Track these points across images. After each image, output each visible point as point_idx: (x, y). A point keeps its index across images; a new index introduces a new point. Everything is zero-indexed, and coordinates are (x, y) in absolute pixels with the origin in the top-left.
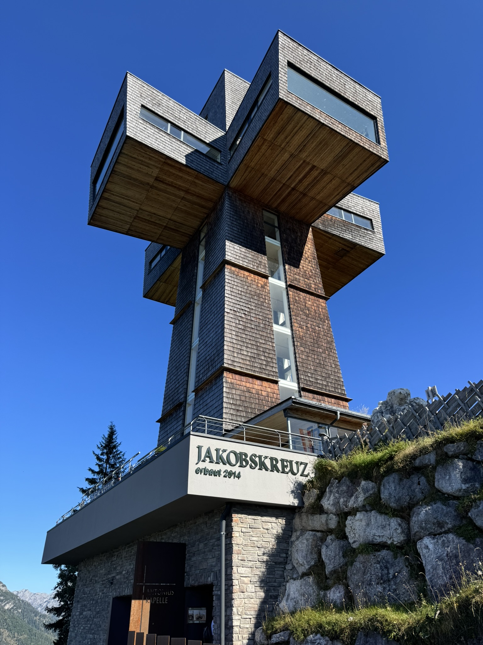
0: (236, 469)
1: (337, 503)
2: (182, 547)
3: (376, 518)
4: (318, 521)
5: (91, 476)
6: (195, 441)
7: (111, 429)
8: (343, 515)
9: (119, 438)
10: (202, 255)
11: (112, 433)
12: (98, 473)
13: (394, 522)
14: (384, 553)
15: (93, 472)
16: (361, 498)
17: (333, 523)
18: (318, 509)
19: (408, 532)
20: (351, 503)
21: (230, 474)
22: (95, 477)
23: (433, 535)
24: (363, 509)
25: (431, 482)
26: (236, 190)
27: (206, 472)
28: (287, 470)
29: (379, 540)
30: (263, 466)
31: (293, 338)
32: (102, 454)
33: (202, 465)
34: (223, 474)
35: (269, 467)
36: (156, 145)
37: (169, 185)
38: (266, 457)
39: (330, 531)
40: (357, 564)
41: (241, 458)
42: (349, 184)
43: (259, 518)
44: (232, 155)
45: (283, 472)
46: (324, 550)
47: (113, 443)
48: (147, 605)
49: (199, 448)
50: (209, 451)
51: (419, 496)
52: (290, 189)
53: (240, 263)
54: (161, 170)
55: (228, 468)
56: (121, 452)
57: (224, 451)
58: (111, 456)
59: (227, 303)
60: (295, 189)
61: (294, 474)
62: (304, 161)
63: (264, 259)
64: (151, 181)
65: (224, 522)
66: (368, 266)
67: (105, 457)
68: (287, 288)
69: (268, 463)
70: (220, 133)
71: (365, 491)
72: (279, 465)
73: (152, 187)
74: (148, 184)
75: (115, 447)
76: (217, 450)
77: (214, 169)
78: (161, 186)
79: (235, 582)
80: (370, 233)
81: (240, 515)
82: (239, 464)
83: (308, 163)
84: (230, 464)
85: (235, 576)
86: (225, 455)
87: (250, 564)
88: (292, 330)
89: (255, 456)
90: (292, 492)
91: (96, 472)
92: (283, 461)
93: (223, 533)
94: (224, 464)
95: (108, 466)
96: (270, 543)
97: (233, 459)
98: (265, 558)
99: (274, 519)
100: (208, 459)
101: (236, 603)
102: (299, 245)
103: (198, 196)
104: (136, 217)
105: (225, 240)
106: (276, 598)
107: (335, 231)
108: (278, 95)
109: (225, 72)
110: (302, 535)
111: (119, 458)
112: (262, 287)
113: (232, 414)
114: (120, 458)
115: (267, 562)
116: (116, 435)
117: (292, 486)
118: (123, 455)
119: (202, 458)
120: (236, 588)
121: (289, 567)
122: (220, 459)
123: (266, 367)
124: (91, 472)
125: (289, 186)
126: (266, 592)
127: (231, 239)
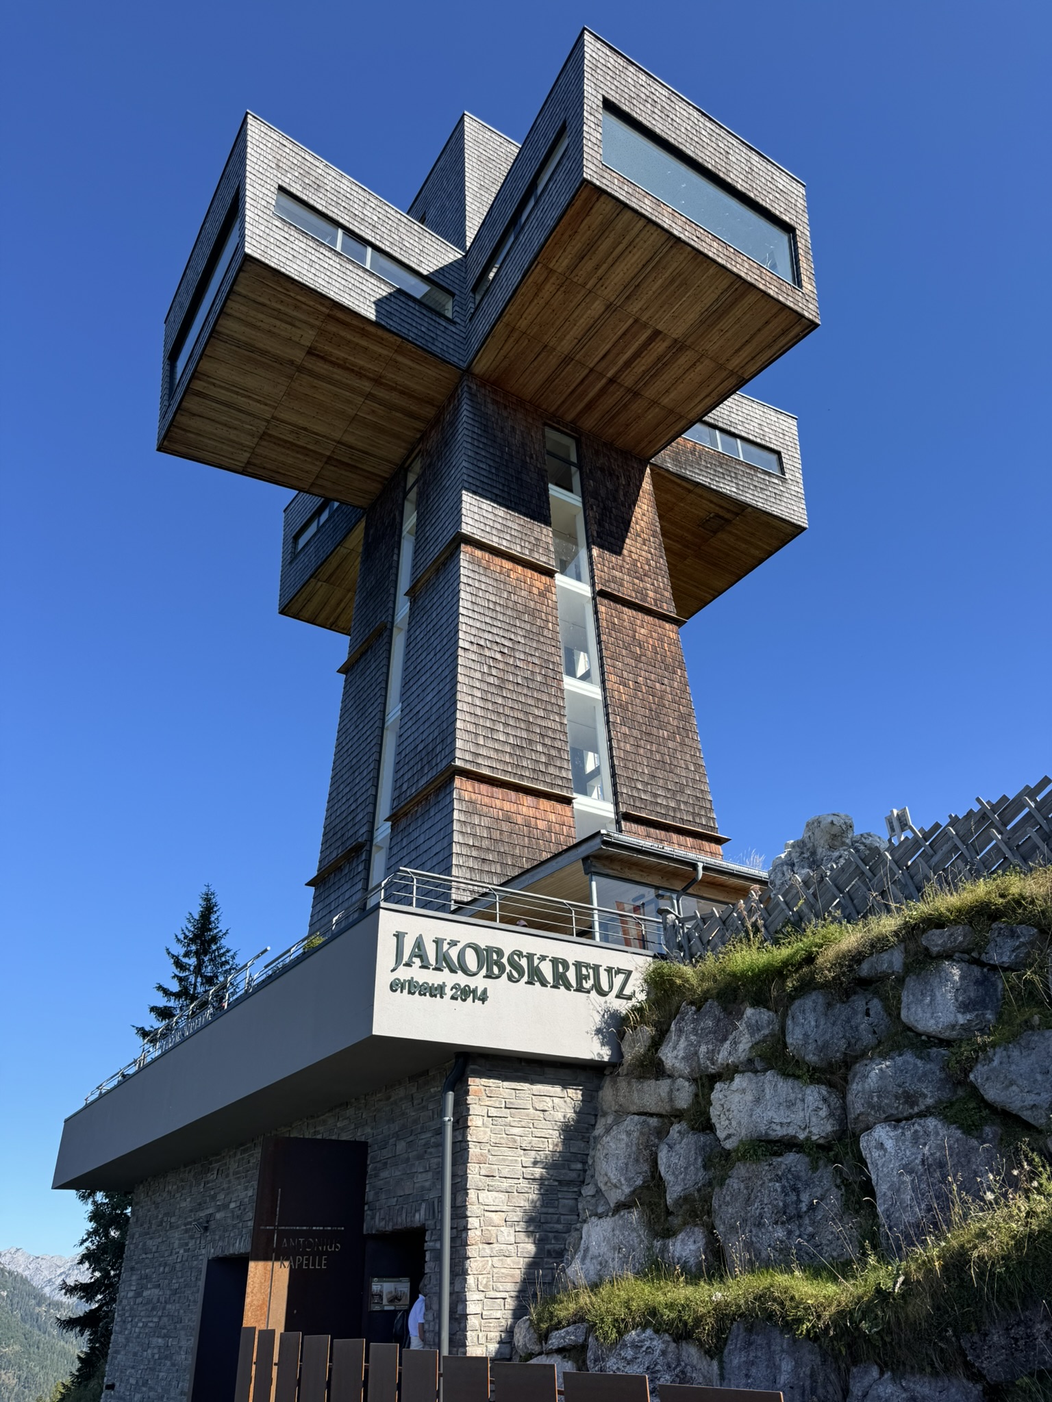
0: (479, 982)
1: (691, 1056)
2: (361, 1149)
3: (774, 1085)
4: (653, 1094)
5: (162, 1002)
6: (390, 922)
7: (208, 900)
8: (706, 1081)
9: (223, 921)
10: (410, 521)
11: (209, 909)
12: (177, 995)
13: (813, 1095)
14: (791, 1158)
15: (166, 992)
16: (745, 1044)
17: (684, 1096)
18: (651, 1067)
19: (841, 1115)
20: (724, 1056)
21: (465, 993)
22: (171, 1004)
23: (895, 1121)
24: (748, 1066)
25: (893, 1011)
26: (484, 381)
27: (412, 987)
28: (587, 985)
29: (780, 1132)
30: (535, 976)
31: (606, 706)
32: (187, 955)
33: (403, 974)
34: (449, 992)
35: (549, 977)
36: (311, 275)
37: (339, 366)
38: (543, 958)
39: (678, 1115)
40: (734, 1183)
41: (490, 960)
42: (732, 373)
43: (526, 1086)
44: (477, 302)
45: (580, 989)
46: (663, 1155)
47: (210, 930)
48: (282, 1271)
49: (399, 936)
50: (419, 944)
51: (868, 1039)
52: (604, 381)
53: (494, 541)
54: (322, 332)
55: (461, 979)
56: (228, 951)
57: (453, 943)
58: (206, 959)
59: (462, 627)
60: (615, 382)
61: (602, 993)
62: (636, 321)
63: (546, 534)
64: (298, 355)
65: (450, 1096)
66: (770, 554)
67: (192, 961)
68: (594, 599)
69: (547, 969)
70: (452, 255)
71: (754, 1028)
72: (571, 975)
73: (301, 369)
74: (292, 362)
75: (214, 939)
76: (438, 942)
77: (439, 333)
78: (321, 367)
79: (473, 1222)
80: (776, 481)
81: (484, 1081)
82: (484, 972)
83: (645, 326)
84: (466, 971)
85: (473, 1209)
86: (454, 953)
87: (505, 1184)
88: (604, 689)
89: (520, 954)
90: (599, 1031)
91: (172, 994)
92: (578, 965)
93: (449, 1118)
94: (453, 971)
95: (199, 979)
96: (549, 1141)
97: (471, 960)
98: (538, 1172)
99: (557, 1090)
100: (417, 961)
101: (473, 1266)
102: (623, 505)
103: (402, 393)
104: (264, 436)
105: (461, 490)
106: (560, 1255)
107: (699, 475)
108: (582, 171)
109: (466, 118)
110: (617, 1122)
111: (223, 964)
112: (541, 594)
113: (471, 869)
114: (227, 962)
115: (541, 1181)
116: (218, 913)
117: (598, 1018)
118: (233, 957)
119: (406, 959)
120: (473, 1235)
121: (588, 1191)
122: (444, 962)
123: (546, 767)
124: (161, 994)
125: (602, 375)
126: (539, 1243)
127: (474, 488)
